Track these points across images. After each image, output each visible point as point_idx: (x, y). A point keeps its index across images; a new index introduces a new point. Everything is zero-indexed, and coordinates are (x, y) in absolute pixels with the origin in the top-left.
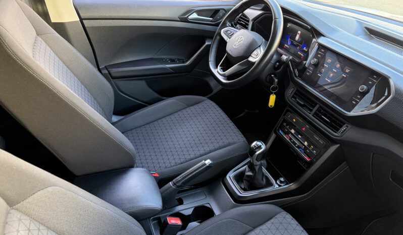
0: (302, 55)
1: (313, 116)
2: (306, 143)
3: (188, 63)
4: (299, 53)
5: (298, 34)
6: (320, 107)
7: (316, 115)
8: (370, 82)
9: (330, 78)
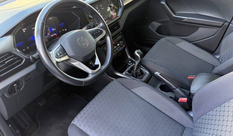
2: (118, 45)
8: (109, 2)
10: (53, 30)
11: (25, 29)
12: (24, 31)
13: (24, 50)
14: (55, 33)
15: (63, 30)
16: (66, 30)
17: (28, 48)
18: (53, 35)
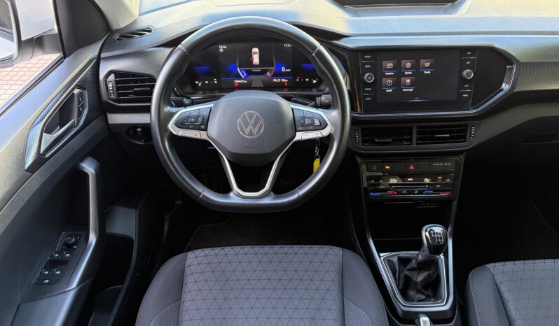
0: (284, 80)
1: (417, 144)
2: (427, 180)
3: (93, 238)
4: (275, 80)
5: (255, 53)
6: (418, 127)
7: (421, 140)
8: (469, 63)
9: (408, 86)
10: (283, 69)
11: (225, 47)
12: (221, 50)
13: (207, 82)
14: (285, 79)
15: (307, 80)
16: (314, 81)
17: (216, 82)
18: (279, 80)
